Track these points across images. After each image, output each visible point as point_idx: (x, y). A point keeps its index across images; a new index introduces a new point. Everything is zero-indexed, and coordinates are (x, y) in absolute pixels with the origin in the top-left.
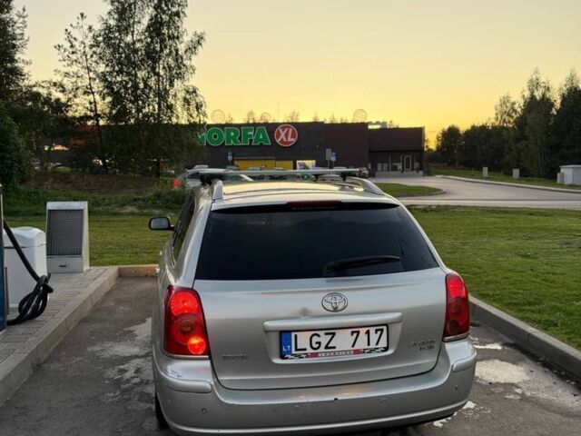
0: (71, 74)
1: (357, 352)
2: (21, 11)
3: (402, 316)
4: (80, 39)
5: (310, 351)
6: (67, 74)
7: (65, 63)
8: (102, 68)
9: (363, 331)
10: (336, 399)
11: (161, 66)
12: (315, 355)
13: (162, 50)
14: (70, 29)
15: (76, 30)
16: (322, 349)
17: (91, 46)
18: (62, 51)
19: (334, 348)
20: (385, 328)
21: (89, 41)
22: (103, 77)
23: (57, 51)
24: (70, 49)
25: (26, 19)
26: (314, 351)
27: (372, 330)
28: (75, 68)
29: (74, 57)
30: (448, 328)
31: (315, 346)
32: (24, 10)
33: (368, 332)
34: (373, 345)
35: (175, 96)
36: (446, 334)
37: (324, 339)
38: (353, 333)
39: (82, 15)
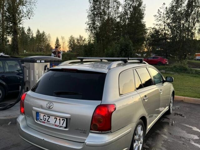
0: (158, 24)
1: (56, 125)
2: (144, 6)
3: (71, 117)
4: (163, 12)
5: (43, 121)
6: (157, 25)
7: (157, 21)
8: (169, 21)
9: (58, 118)
10: (44, 139)
11: (191, 18)
12: (44, 122)
13: (191, 12)
14: (160, 9)
15: (161, 9)
16: (46, 121)
17: (166, 14)
18: (156, 17)
19: (49, 122)
20: (65, 119)
21: (165, 13)
22: (168, 24)
23: (154, 17)
24: (158, 16)
25: (145, 8)
26: (44, 121)
27: (61, 119)
28: (160, 22)
29: (160, 18)
30: (92, 127)
31: (45, 119)
32: (145, 5)
33: (60, 119)
34: (61, 125)
35: (195, 29)
36: (91, 129)
37: (47, 118)
38: (55, 118)
39: (164, 4)
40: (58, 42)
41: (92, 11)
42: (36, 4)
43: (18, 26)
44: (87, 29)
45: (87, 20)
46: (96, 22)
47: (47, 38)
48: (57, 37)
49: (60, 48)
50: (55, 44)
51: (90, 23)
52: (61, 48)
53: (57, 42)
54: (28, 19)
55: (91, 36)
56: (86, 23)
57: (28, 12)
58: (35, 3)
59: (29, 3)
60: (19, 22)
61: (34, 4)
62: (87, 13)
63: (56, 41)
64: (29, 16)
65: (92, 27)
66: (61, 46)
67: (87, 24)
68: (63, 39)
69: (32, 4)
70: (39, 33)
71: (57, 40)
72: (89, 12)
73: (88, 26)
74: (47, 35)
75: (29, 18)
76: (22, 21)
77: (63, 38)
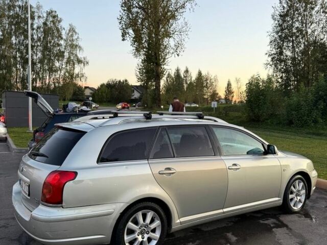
3: (30, 183)
20: (28, 186)
40: (230, 88)
41: (277, 33)
42: (189, 33)
43: (161, 68)
44: (267, 64)
45: (269, 48)
46: (284, 51)
47: (213, 83)
48: (229, 80)
49: (233, 97)
50: (226, 91)
51: (273, 52)
52: (235, 97)
53: (228, 87)
54: (176, 56)
55: (275, 74)
56: (266, 54)
57: (177, 46)
58: (186, 31)
59: (178, 33)
60: (164, 61)
61: (186, 33)
62: (269, 37)
63: (226, 86)
64: (178, 52)
65: (278, 59)
66: (235, 94)
67: (268, 55)
68: (238, 83)
69: (182, 33)
70: (200, 76)
71: (229, 85)
72: (272, 35)
73: (270, 59)
74: (212, 78)
75: (178, 55)
76: (167, 60)
77: (238, 81)
